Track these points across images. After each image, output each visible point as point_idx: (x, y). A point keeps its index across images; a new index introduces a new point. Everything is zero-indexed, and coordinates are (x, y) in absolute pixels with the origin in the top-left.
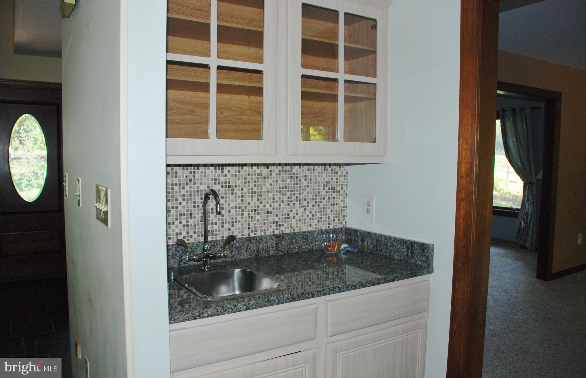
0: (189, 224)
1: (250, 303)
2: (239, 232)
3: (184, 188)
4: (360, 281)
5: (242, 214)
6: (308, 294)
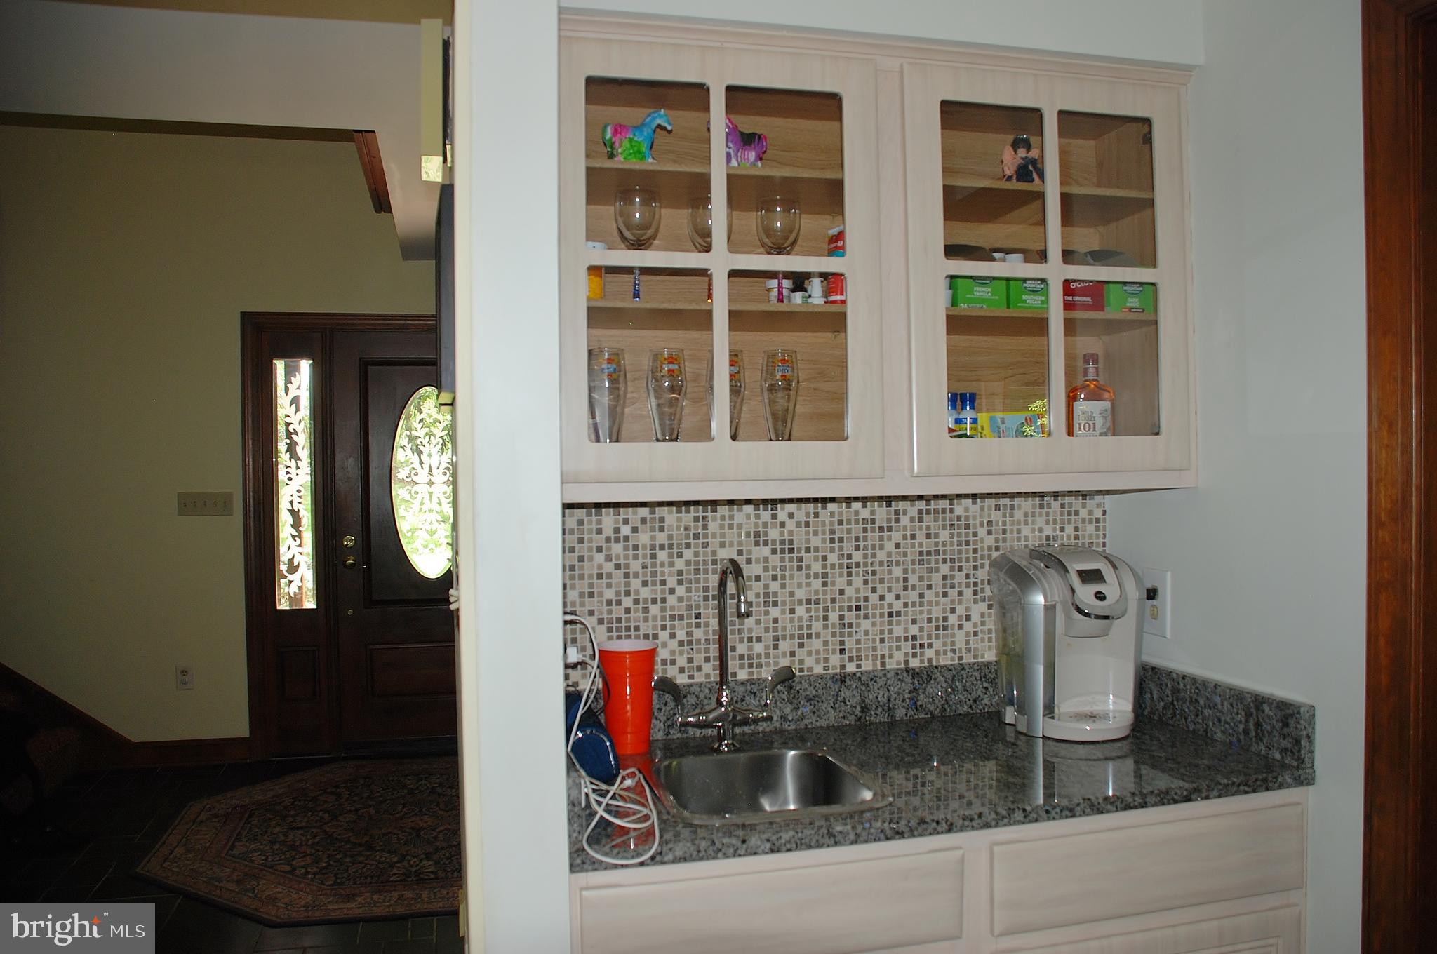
0: (694, 638)
1: (780, 838)
2: (818, 661)
3: (680, 555)
4: (1087, 797)
5: (826, 618)
6: (938, 823)
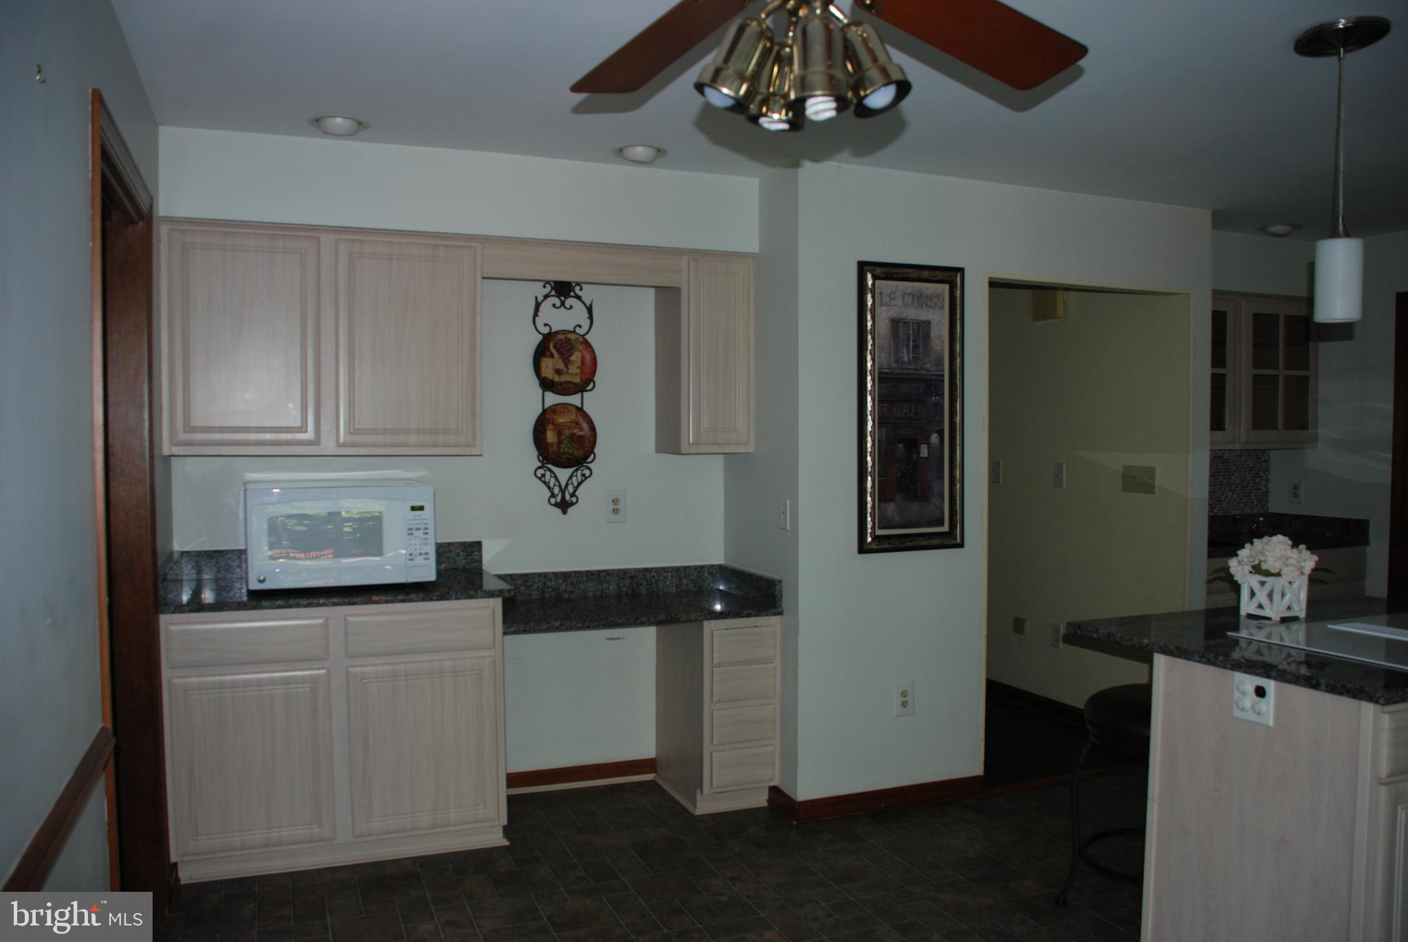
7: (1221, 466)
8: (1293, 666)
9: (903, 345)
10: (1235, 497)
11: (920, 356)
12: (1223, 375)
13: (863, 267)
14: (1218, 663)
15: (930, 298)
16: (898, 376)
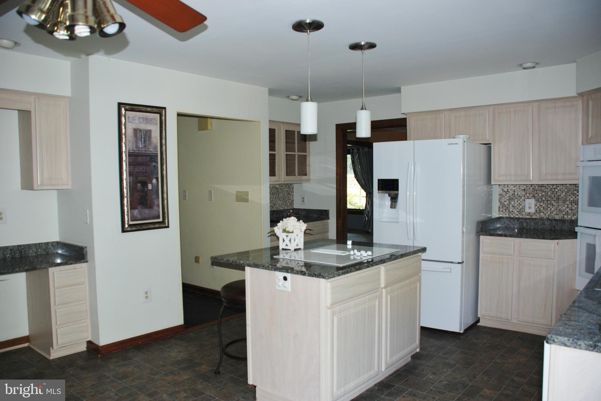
7: (275, 190)
8: (300, 267)
9: (139, 140)
10: (281, 202)
11: (147, 145)
12: (274, 154)
13: (120, 105)
14: (269, 269)
15: (151, 120)
16: (137, 154)
